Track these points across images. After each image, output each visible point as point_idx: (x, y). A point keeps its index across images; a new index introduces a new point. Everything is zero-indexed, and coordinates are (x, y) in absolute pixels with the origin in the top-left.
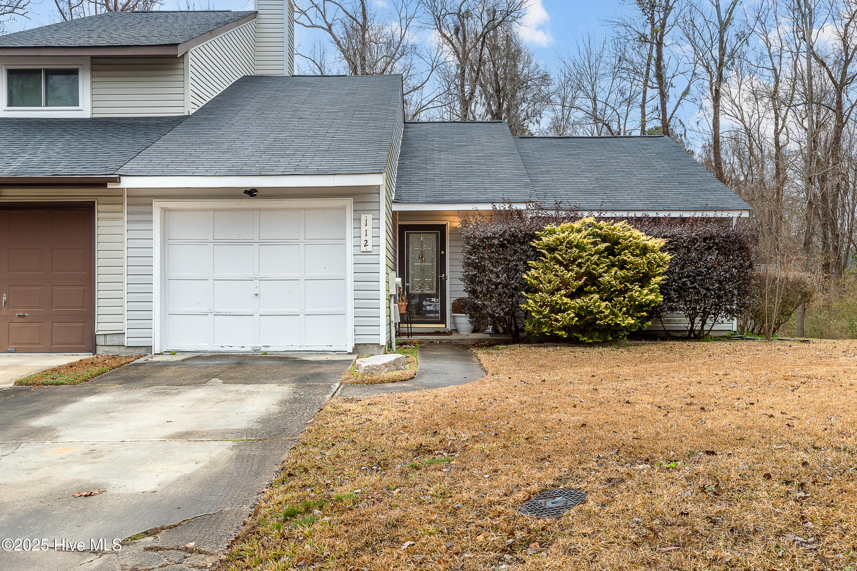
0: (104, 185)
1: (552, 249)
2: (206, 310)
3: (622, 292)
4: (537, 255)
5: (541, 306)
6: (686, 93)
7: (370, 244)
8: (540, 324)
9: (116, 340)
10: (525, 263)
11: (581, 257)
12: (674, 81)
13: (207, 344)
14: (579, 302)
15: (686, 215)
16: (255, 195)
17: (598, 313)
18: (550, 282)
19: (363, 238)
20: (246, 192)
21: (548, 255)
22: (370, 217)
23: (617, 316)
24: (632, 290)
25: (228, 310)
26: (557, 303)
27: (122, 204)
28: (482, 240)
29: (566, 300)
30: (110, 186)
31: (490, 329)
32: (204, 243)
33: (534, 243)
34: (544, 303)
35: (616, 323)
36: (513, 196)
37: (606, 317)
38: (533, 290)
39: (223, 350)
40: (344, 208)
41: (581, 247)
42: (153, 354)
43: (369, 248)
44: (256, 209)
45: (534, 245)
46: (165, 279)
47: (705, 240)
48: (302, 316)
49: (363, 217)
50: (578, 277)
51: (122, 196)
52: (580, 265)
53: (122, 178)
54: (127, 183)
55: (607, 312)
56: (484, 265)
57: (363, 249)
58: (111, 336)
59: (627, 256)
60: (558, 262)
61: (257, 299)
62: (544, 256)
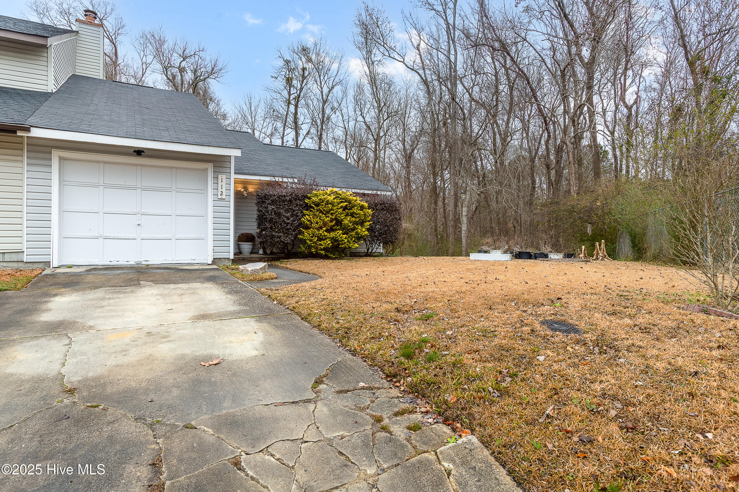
0: (15, 132)
1: (317, 205)
2: (97, 235)
3: (353, 230)
4: (308, 207)
5: (312, 237)
6: (308, 133)
7: (224, 194)
8: (310, 247)
9: (14, 257)
10: (302, 212)
11: (333, 210)
12: (302, 126)
13: (97, 260)
14: (332, 234)
15: (366, 192)
16: (141, 155)
17: (341, 241)
18: (317, 223)
19: (220, 190)
20: (135, 151)
21: (316, 208)
22: (224, 177)
23: (350, 243)
24: (357, 229)
25: (116, 235)
26: (321, 235)
27: (22, 150)
28: (279, 197)
29: (326, 233)
30: (19, 133)
31: (261, 252)
32: (96, 186)
33: (307, 201)
34: (313, 235)
35: (349, 247)
36: (277, 174)
37: (345, 243)
38: (307, 228)
39: (111, 263)
40: (206, 170)
41: (332, 204)
42: (51, 267)
43: (224, 197)
44: (139, 165)
45: (306, 201)
46: (62, 211)
47: (381, 204)
48: (173, 240)
49: (220, 176)
50: (331, 221)
51: (22, 143)
52: (332, 214)
53: (32, 129)
54: (36, 133)
55: (346, 241)
56: (280, 212)
57: (220, 197)
58: (9, 254)
59: (355, 210)
60: (321, 212)
61: (139, 227)
62: (313, 208)
